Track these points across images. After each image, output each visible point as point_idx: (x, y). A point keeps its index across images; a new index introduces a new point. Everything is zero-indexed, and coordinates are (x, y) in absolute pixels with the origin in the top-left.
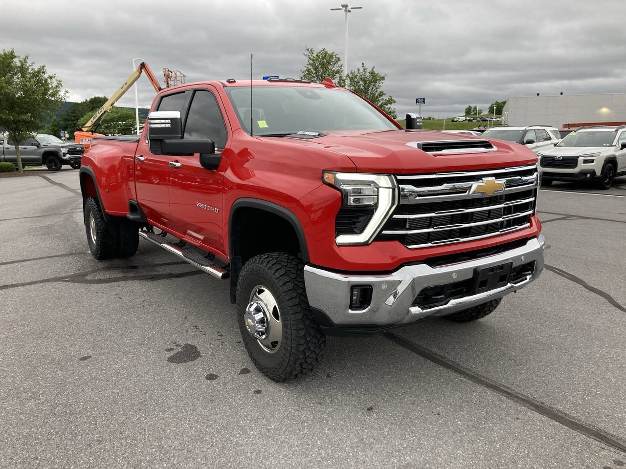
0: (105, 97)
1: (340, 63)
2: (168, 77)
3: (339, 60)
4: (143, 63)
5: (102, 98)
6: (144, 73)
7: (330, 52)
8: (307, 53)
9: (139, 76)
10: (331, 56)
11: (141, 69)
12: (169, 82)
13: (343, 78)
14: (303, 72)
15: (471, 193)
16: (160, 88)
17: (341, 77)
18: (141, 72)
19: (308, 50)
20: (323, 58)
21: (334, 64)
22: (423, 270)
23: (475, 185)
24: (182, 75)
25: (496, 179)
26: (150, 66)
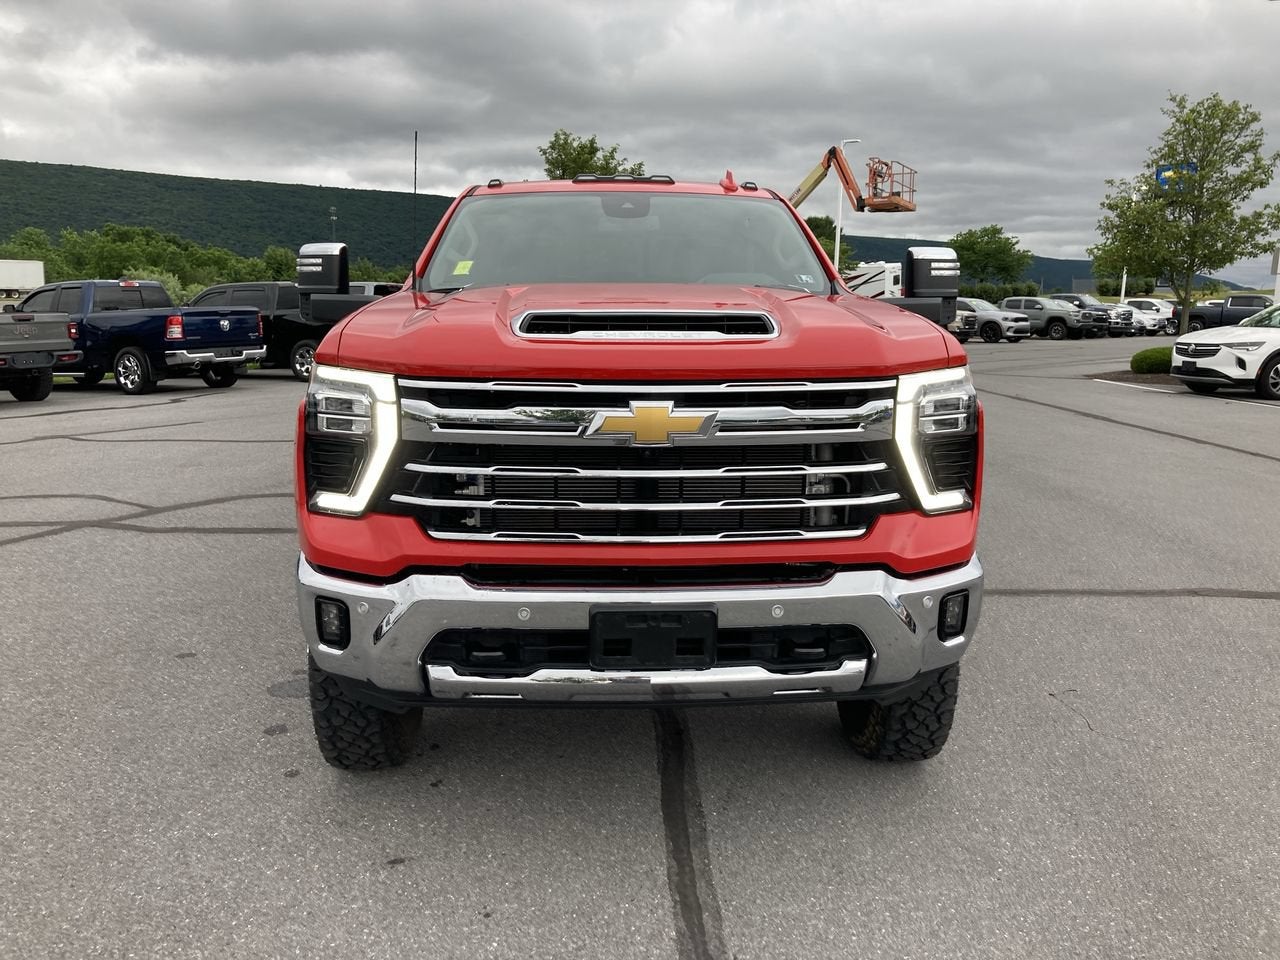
0: (828, 217)
1: (1255, 126)
2: (875, 175)
3: (1255, 118)
4: (834, 148)
5: (821, 220)
6: (833, 169)
7: (1227, 103)
8: (1172, 106)
9: (824, 175)
10: (1231, 112)
11: (829, 161)
12: (880, 186)
13: (1263, 162)
14: (1155, 152)
15: (590, 431)
16: (861, 197)
17: (1258, 160)
18: (829, 166)
19: (1173, 99)
20: (1210, 117)
21: (1241, 129)
22: (452, 589)
23: (601, 416)
24: (906, 170)
25: (676, 406)
26: (845, 153)
